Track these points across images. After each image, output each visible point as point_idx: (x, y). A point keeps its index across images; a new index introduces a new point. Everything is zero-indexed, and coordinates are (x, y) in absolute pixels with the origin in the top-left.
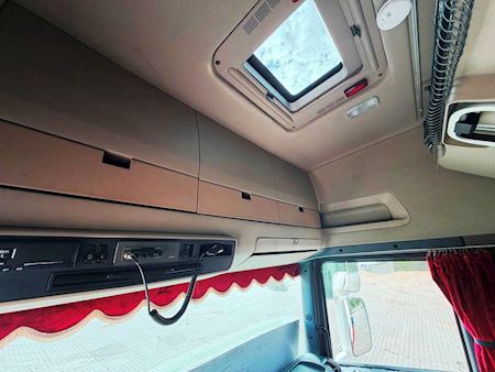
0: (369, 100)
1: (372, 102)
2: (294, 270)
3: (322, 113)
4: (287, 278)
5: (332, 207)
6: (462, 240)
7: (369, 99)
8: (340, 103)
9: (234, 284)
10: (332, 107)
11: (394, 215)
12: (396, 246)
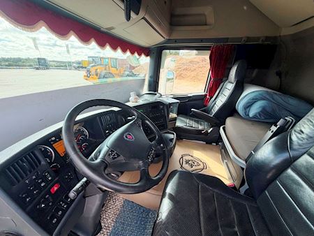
4: (143, 56)
11: (208, 22)
12: (202, 41)
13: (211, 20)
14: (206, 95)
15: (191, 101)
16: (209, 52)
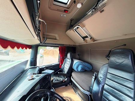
0: (65, 15)
1: (65, 16)
2: (30, 47)
4: (28, 49)
8: (62, 11)
9: (16, 47)
11: (57, 39)
12: (56, 44)
13: (58, 38)
14: (59, 64)
15: (54, 67)
16: (59, 48)
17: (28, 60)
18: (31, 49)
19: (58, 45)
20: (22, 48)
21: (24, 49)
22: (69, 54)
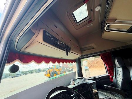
1: (92, 25)
2: (75, 61)
3: (83, 26)
4: (73, 63)
5: (83, 47)
6: (105, 51)
7: (91, 24)
8: (87, 24)
10: (85, 25)
12: (95, 53)
14: (109, 76)
16: (100, 56)
17: (76, 72)
18: (76, 63)
19: (98, 54)
20: (69, 63)
21: (71, 63)
22: (117, 60)
